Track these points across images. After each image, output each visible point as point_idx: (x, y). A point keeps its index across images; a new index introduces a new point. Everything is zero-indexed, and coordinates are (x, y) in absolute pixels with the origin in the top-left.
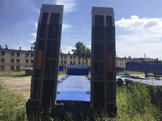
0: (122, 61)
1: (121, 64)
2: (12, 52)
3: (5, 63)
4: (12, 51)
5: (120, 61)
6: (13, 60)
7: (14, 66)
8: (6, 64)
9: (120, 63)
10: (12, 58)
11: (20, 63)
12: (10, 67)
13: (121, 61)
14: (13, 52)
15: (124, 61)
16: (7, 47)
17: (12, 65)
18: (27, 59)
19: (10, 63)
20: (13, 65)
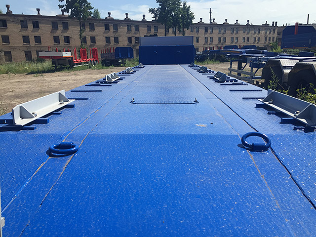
0: (259, 32)
1: (257, 39)
2: (21, 21)
3: (13, 45)
4: (22, 19)
5: (253, 32)
6: (26, 39)
7: (30, 52)
8: (14, 48)
9: (255, 38)
10: (24, 33)
11: (42, 45)
12: (23, 54)
13: (257, 32)
14: (24, 20)
15: (263, 32)
16: (10, 9)
17: (26, 50)
18: (55, 35)
19: (22, 45)
20: (29, 50)
